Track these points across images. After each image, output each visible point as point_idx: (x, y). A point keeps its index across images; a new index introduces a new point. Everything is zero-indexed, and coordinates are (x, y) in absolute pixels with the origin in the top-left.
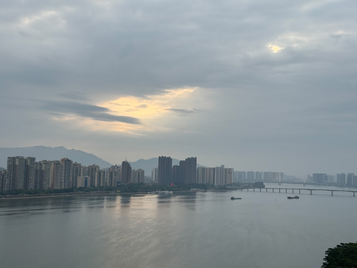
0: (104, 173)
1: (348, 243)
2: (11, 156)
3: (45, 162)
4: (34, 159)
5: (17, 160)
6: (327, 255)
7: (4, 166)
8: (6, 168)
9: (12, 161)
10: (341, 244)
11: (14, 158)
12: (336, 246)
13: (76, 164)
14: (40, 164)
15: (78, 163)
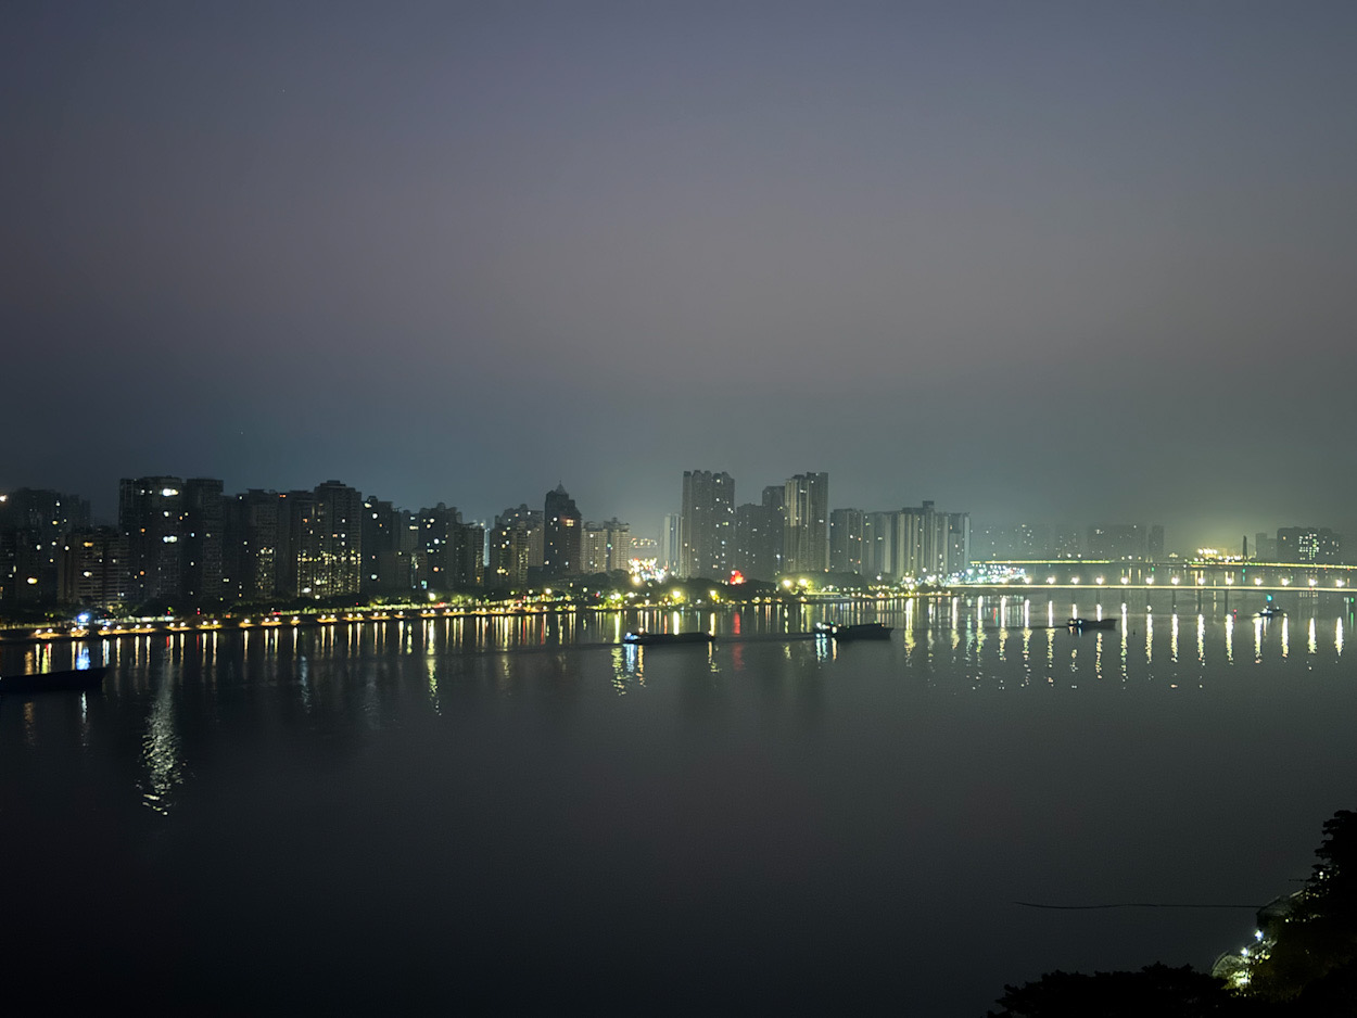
0: (481, 532)
4: (217, 486)
9: (136, 492)
13: (373, 499)
15: (380, 499)
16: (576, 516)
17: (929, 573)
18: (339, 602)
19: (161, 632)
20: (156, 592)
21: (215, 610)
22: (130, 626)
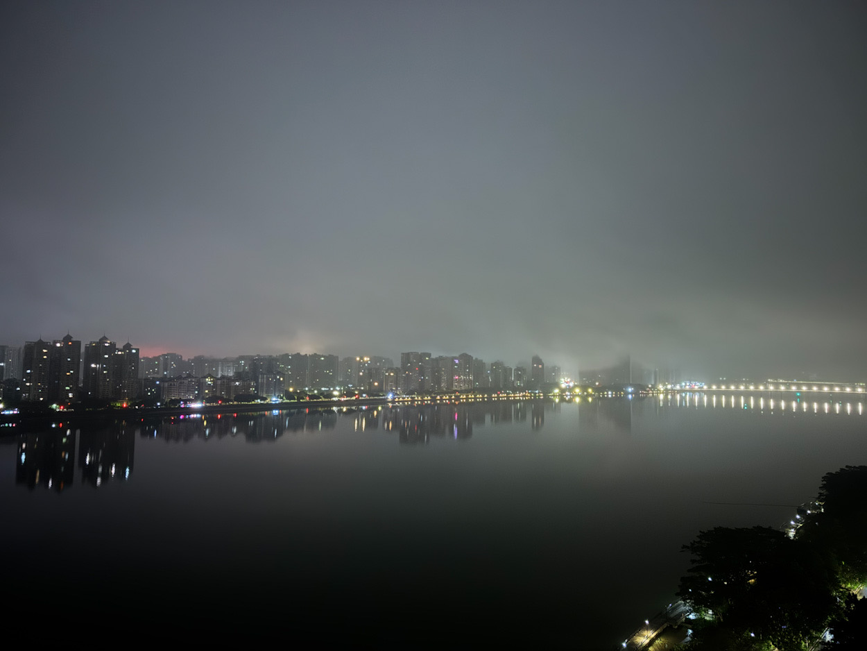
0: (511, 369)
1: (857, 466)
2: (404, 352)
3: (441, 358)
4: (429, 355)
5: (412, 356)
6: (825, 482)
7: (397, 364)
8: (399, 366)
9: (406, 357)
10: (847, 466)
11: (408, 354)
12: (838, 470)
13: (476, 359)
14: (437, 360)
15: (479, 359)
16: (543, 365)
17: (669, 384)
18: (467, 392)
19: (413, 401)
20: (412, 387)
21: (429, 393)
22: (403, 398)
